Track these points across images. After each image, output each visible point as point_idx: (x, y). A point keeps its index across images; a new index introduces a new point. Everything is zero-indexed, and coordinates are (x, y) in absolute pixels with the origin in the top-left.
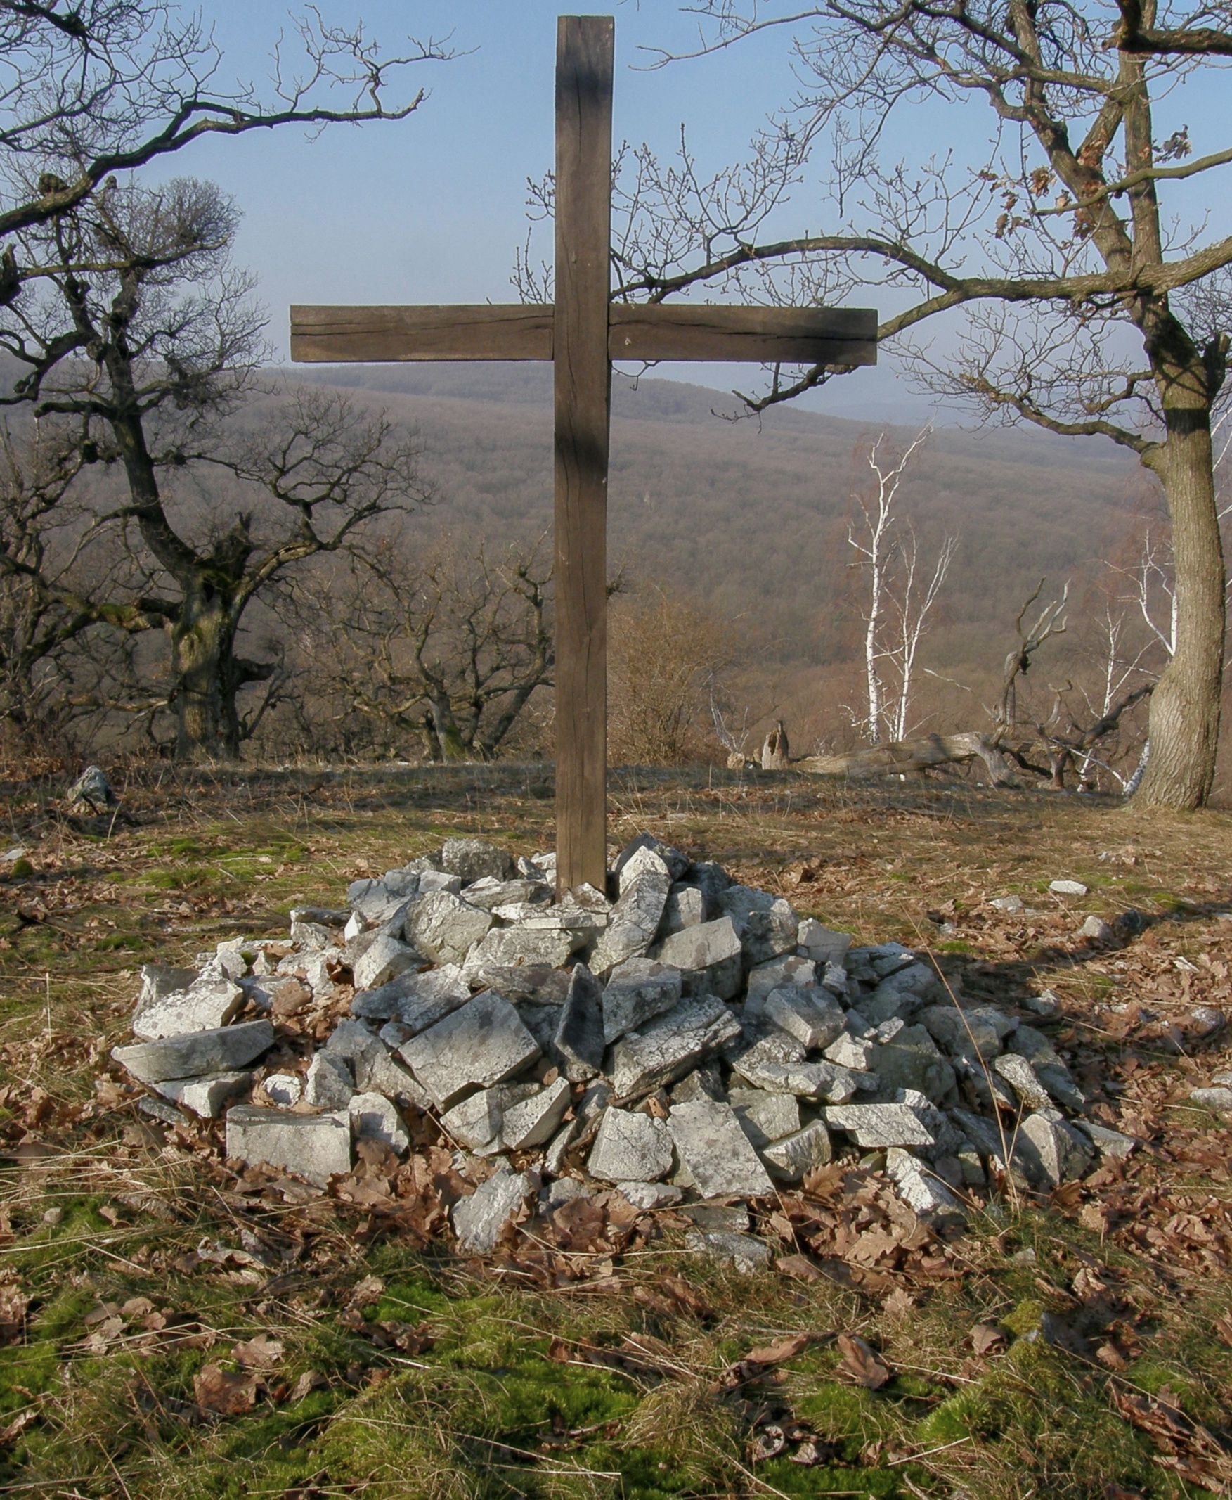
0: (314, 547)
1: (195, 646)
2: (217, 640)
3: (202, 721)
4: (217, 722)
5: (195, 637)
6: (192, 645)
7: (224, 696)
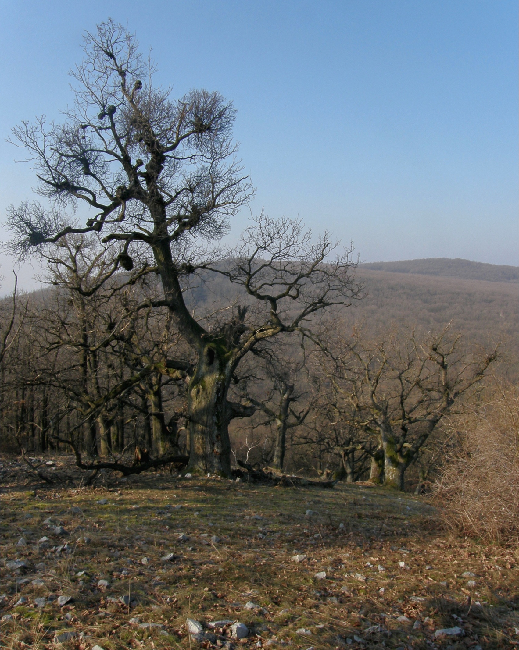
0: (278, 328)
1: (200, 394)
2: (215, 390)
3: (203, 443)
4: (213, 444)
5: (201, 387)
6: (198, 392)
7: (219, 428)
